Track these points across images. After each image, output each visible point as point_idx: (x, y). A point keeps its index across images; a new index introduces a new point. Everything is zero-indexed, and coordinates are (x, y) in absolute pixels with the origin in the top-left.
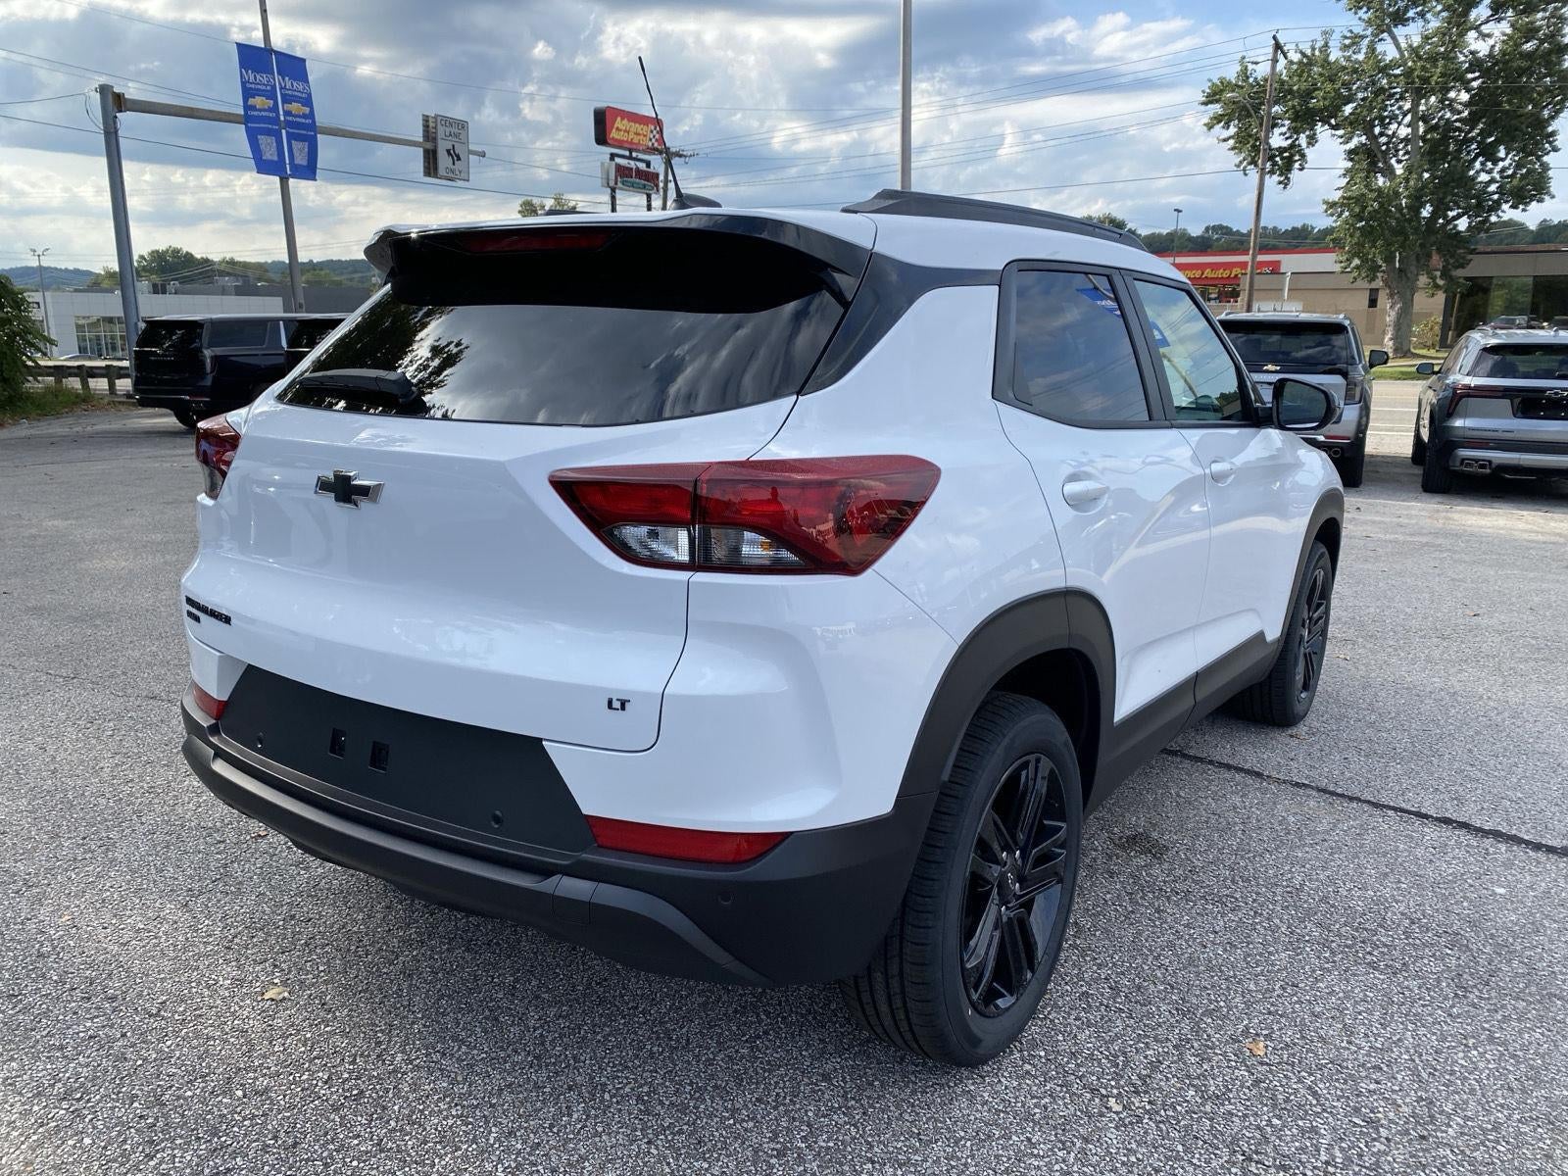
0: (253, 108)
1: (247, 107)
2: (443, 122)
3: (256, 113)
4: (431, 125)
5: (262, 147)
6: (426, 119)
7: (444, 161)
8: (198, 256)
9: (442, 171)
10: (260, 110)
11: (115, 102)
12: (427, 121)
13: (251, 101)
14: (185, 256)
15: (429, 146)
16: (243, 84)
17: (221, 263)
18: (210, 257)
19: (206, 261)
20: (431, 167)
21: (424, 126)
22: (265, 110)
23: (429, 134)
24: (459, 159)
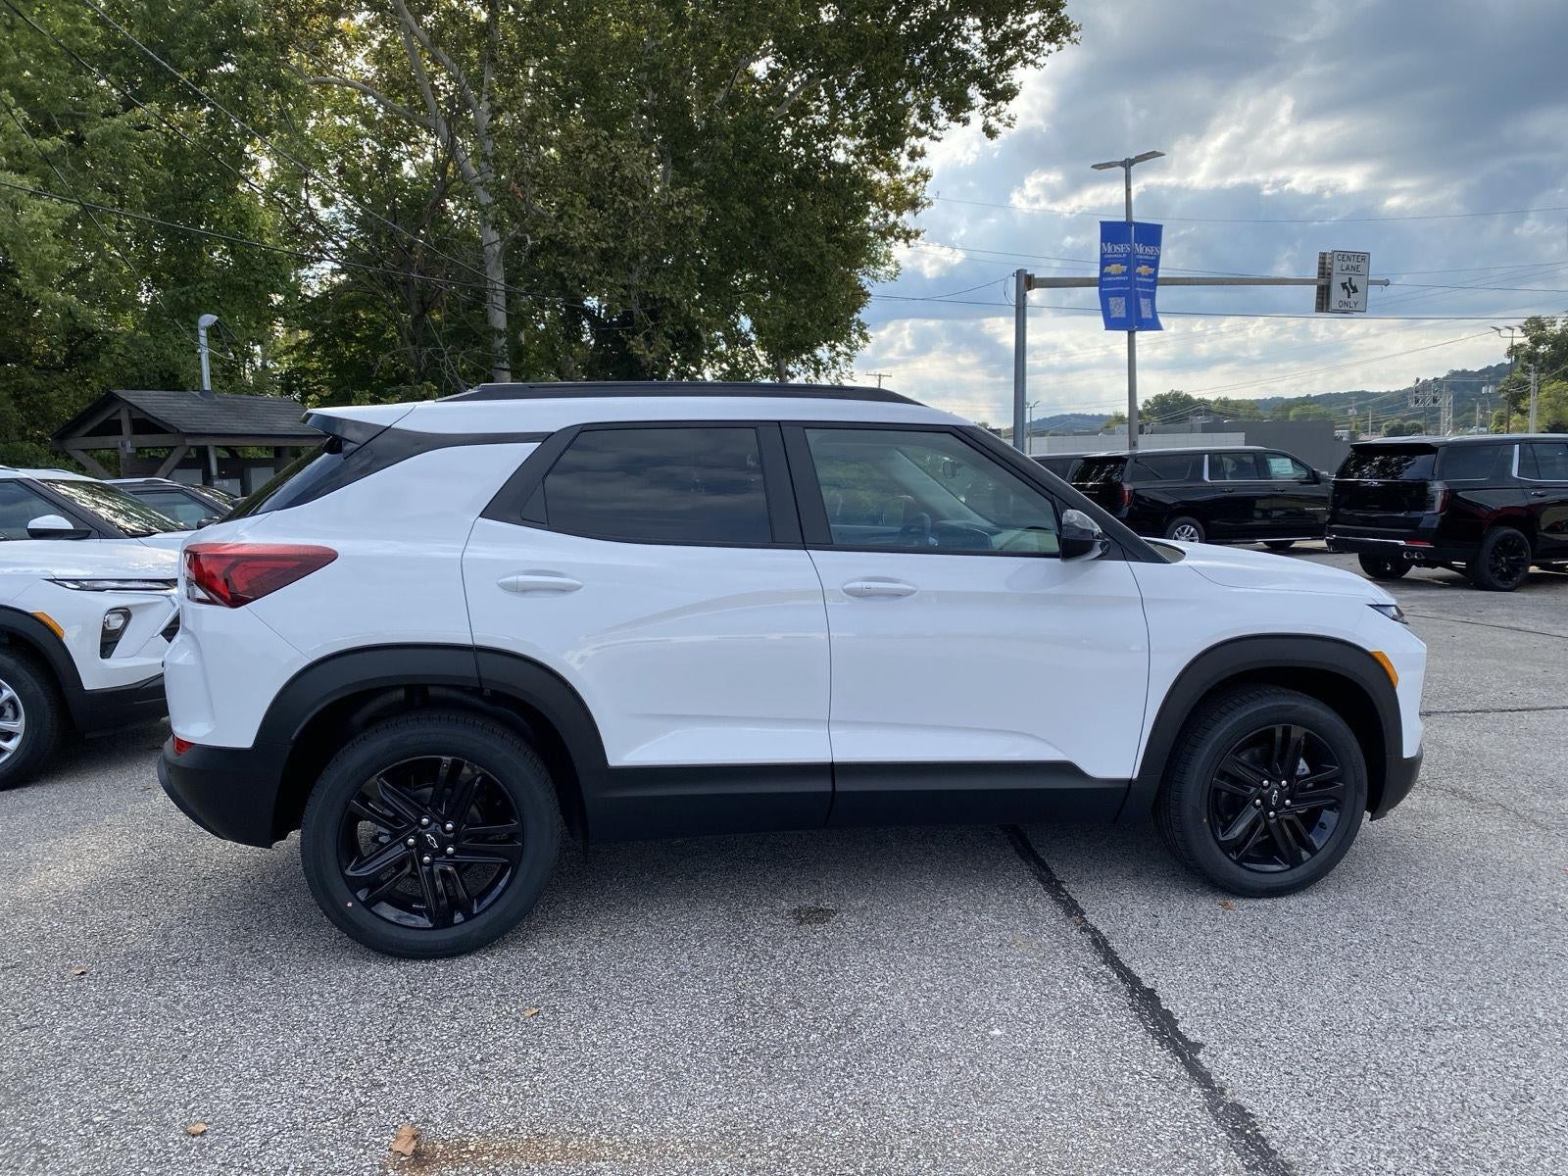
0: (1109, 275)
1: (1102, 274)
2: (1340, 258)
3: (1110, 279)
4: (1328, 261)
5: (1112, 307)
6: (1323, 256)
7: (1337, 295)
8: (1196, 398)
9: (1334, 305)
10: (1114, 276)
11: (1027, 282)
12: (1324, 258)
13: (1107, 269)
14: (1184, 399)
15: (1322, 282)
16: (1102, 255)
17: (1215, 402)
18: (1207, 398)
19: (1202, 401)
20: (1323, 304)
21: (1320, 263)
22: (1118, 275)
23: (1324, 271)
24: (1355, 290)
